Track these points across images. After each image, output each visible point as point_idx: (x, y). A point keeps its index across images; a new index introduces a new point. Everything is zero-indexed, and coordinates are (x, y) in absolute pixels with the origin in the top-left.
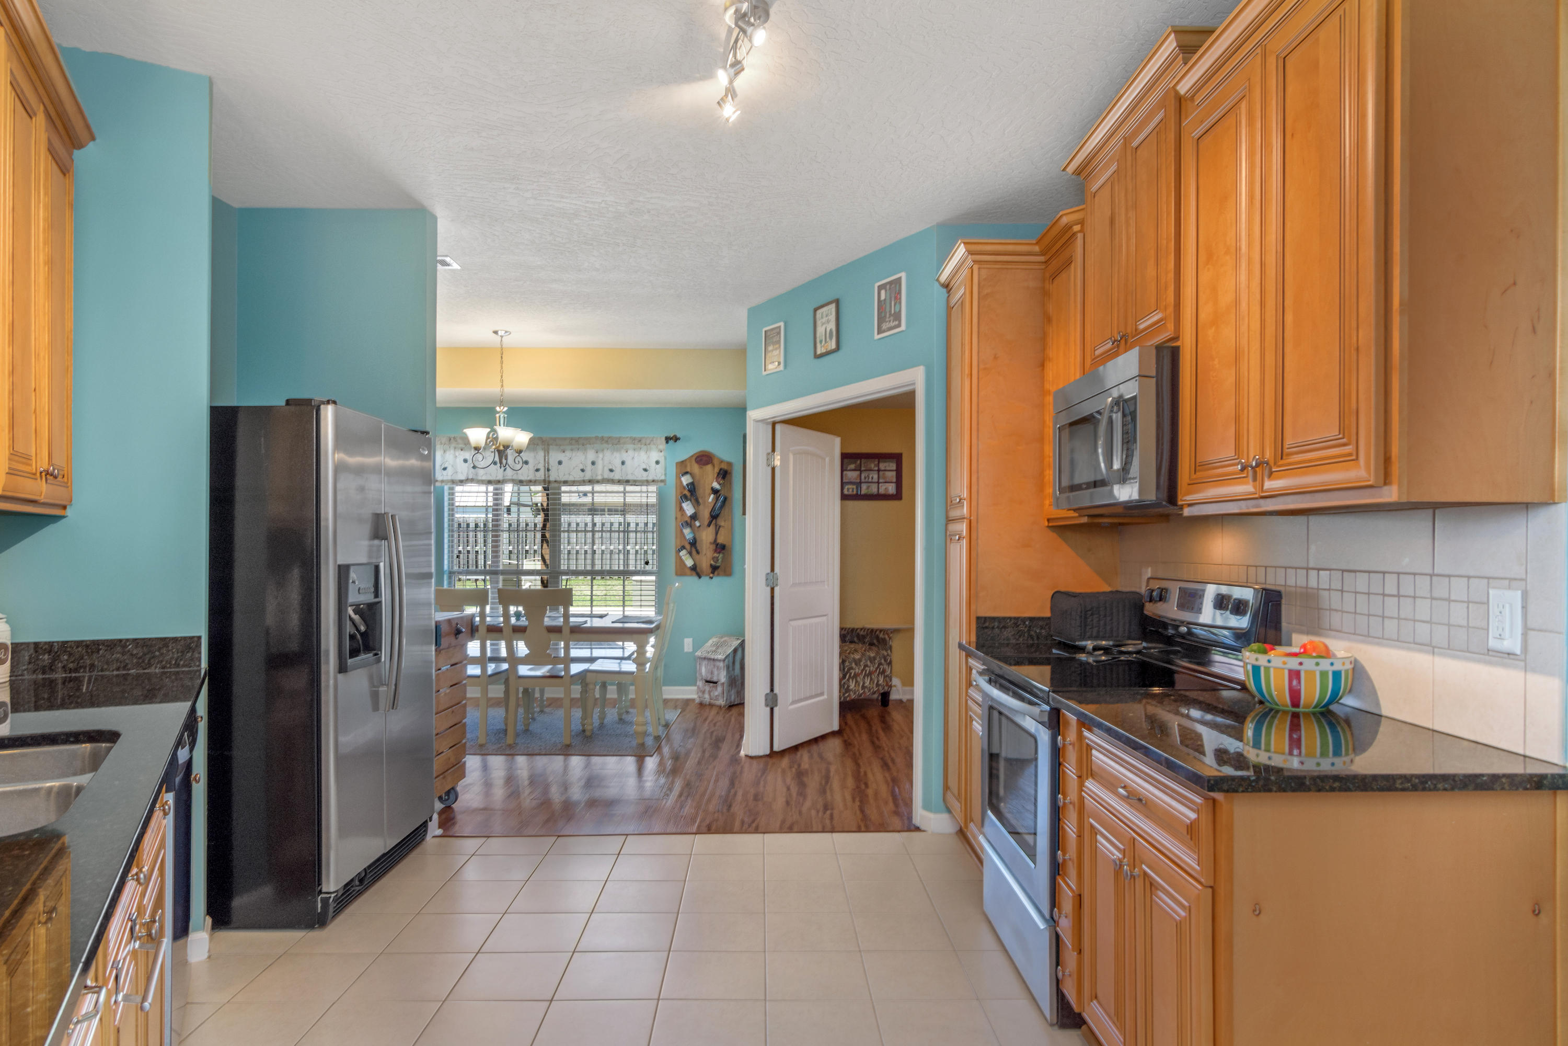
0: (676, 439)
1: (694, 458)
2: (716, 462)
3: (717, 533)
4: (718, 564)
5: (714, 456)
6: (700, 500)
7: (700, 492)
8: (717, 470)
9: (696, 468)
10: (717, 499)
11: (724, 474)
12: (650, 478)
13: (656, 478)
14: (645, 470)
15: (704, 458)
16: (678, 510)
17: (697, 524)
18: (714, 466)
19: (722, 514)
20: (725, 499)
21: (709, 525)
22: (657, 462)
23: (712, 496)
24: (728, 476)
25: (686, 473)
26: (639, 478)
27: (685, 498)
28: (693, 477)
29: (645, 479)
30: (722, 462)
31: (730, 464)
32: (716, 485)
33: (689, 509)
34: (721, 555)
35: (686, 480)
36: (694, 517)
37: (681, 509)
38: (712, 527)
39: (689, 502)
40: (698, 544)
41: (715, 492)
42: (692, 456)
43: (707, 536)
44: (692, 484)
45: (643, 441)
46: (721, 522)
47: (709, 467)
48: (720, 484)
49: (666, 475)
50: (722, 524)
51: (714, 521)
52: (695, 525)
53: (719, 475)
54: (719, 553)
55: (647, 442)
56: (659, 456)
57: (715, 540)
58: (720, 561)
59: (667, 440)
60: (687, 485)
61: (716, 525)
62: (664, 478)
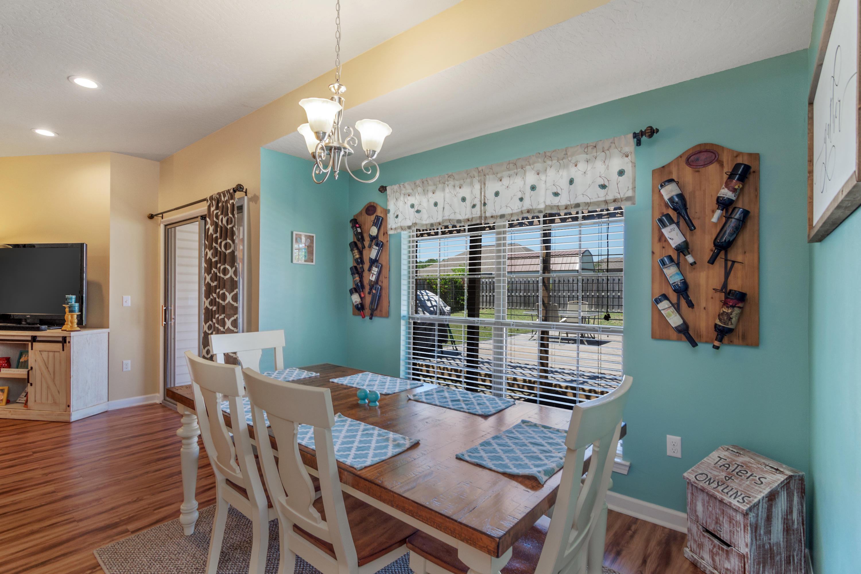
0: (652, 132)
1: (684, 158)
2: (725, 158)
3: (727, 275)
4: (730, 326)
5: (722, 148)
6: (696, 223)
7: (694, 210)
8: (728, 168)
9: (687, 172)
10: (729, 217)
11: (743, 174)
12: (611, 197)
13: (618, 196)
14: (603, 187)
15: (703, 157)
16: (656, 239)
17: (690, 259)
18: (722, 165)
19: (740, 242)
20: (746, 214)
21: (712, 261)
22: (621, 173)
23: (718, 212)
24: (751, 177)
25: (671, 181)
26: (594, 199)
27: (666, 219)
28: (681, 186)
29: (601, 198)
30: (737, 154)
31: (756, 157)
32: (726, 193)
33: (674, 236)
34: (737, 311)
35: (669, 192)
36: (684, 249)
37: (662, 238)
38: (720, 262)
39: (674, 225)
40: (690, 293)
41: (724, 204)
42: (681, 157)
43: (708, 278)
44: (681, 196)
45: (600, 146)
46: (736, 254)
47: (713, 168)
48: (734, 190)
49: (634, 188)
50: (739, 258)
51: (722, 254)
52: (686, 260)
53: (731, 176)
54: (733, 307)
55: (606, 147)
56: (625, 163)
57: (725, 285)
58: (734, 320)
59: (638, 137)
60: (671, 199)
61: (726, 260)
62: (630, 194)
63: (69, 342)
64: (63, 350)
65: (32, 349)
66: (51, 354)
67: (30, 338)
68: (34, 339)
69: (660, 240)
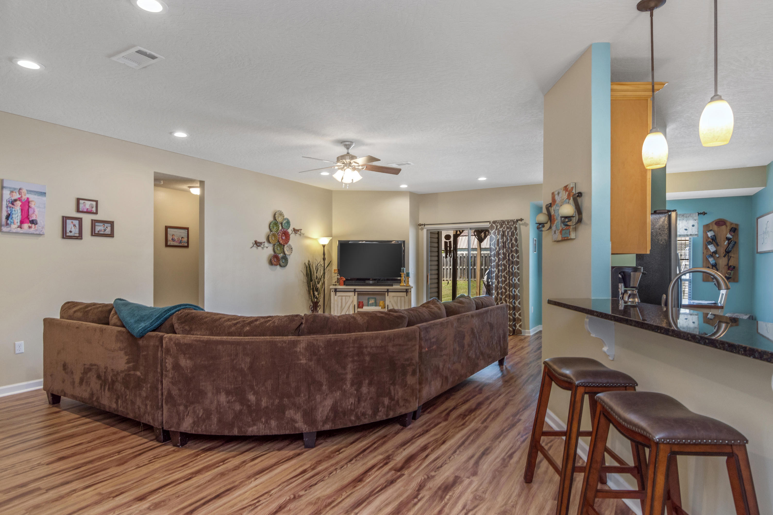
0: (704, 213)
1: (714, 222)
2: (728, 224)
3: (729, 260)
4: (731, 276)
5: (727, 221)
6: (719, 244)
7: (718, 240)
8: (729, 228)
9: (715, 228)
10: (729, 244)
11: (734, 230)
12: (689, 233)
13: (692, 233)
14: (686, 230)
15: (721, 223)
17: (717, 256)
18: (727, 226)
19: (732, 250)
20: (735, 242)
21: (724, 256)
22: (693, 226)
23: (727, 242)
24: (736, 231)
25: (711, 230)
26: (682, 234)
27: (710, 243)
28: (714, 232)
29: (686, 234)
30: (732, 224)
31: (737, 225)
32: (729, 236)
33: (712, 248)
34: (733, 272)
35: (710, 234)
36: (715, 252)
37: (707, 248)
38: (727, 256)
39: (712, 245)
40: (717, 266)
41: (728, 239)
42: (713, 222)
43: (722, 262)
44: (714, 236)
45: (685, 216)
46: (731, 254)
47: (724, 227)
48: (732, 235)
49: (698, 232)
50: (732, 256)
51: (727, 255)
52: (716, 256)
53: (730, 231)
54: (732, 270)
55: (687, 216)
56: (695, 223)
57: (728, 264)
58: (732, 274)
59: (699, 214)
60: (711, 236)
61: (728, 256)
62: (696, 233)
63: (410, 292)
64: (407, 296)
65: (388, 295)
66: (399, 298)
67: (386, 290)
68: (388, 291)
69: (706, 249)
